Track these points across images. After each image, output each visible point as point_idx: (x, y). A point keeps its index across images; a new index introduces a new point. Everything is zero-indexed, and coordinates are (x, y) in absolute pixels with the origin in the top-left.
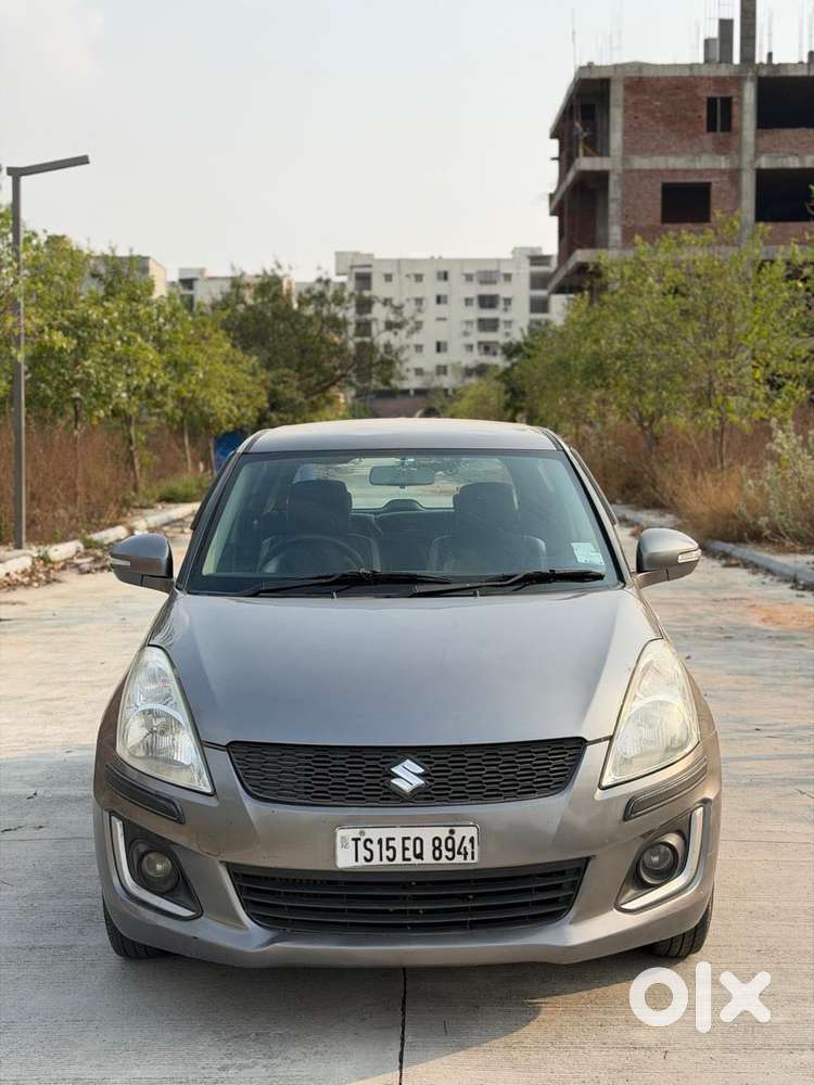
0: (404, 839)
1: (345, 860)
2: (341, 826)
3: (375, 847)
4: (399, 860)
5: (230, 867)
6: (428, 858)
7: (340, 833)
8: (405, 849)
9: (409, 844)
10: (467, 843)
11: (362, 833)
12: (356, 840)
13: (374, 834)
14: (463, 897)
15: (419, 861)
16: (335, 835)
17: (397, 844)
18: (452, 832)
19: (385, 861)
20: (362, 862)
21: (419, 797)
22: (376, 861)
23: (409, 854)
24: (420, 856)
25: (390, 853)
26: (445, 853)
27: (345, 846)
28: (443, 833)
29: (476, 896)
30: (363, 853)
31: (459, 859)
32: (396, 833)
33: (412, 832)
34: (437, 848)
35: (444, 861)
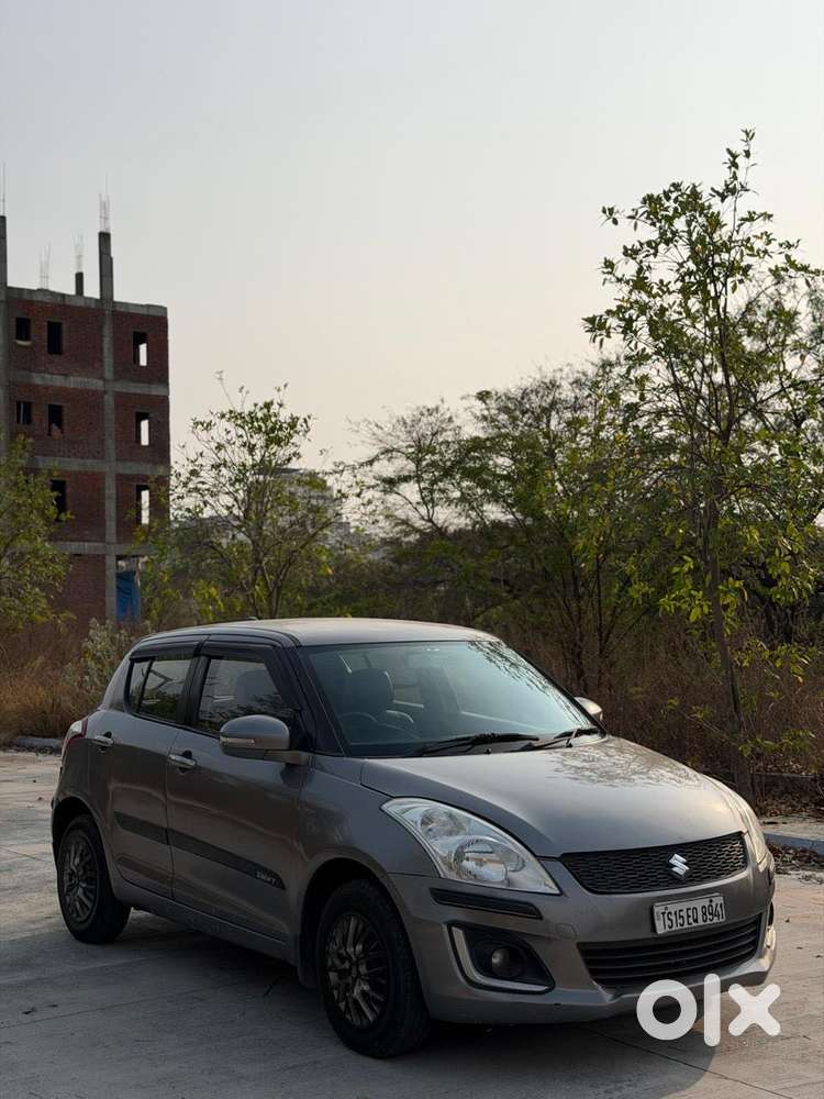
0: (688, 909)
2: (657, 905)
3: (673, 918)
4: (685, 926)
6: (701, 922)
7: (656, 910)
8: (689, 916)
9: (690, 913)
10: (719, 908)
11: (666, 908)
12: (663, 913)
13: (673, 908)
15: (694, 924)
16: (653, 912)
17: (684, 914)
18: (711, 901)
20: (668, 929)
21: (689, 879)
22: (674, 928)
23: (691, 920)
24: (696, 921)
25: (680, 921)
26: (709, 917)
27: (659, 919)
28: (706, 902)
30: (668, 923)
31: (715, 920)
32: (684, 906)
33: (691, 904)
34: (704, 914)
35: (708, 922)
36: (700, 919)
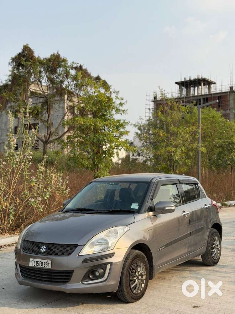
0: (40, 262)
1: (31, 264)
2: (31, 258)
4: (39, 266)
5: (19, 265)
6: (43, 266)
7: (31, 259)
8: (40, 264)
9: (41, 263)
10: (49, 264)
12: (33, 261)
13: (36, 260)
14: (51, 275)
15: (41, 266)
16: (30, 259)
17: (39, 262)
18: (47, 261)
19: (37, 266)
21: (44, 253)
22: (36, 266)
23: (41, 265)
24: (42, 266)
25: (37, 264)
27: (31, 262)
28: (46, 261)
29: (54, 275)
30: (34, 264)
31: (48, 267)
32: (39, 260)
33: (41, 260)
34: (45, 264)
35: (46, 267)
36: (43, 265)
